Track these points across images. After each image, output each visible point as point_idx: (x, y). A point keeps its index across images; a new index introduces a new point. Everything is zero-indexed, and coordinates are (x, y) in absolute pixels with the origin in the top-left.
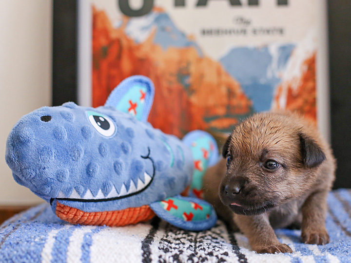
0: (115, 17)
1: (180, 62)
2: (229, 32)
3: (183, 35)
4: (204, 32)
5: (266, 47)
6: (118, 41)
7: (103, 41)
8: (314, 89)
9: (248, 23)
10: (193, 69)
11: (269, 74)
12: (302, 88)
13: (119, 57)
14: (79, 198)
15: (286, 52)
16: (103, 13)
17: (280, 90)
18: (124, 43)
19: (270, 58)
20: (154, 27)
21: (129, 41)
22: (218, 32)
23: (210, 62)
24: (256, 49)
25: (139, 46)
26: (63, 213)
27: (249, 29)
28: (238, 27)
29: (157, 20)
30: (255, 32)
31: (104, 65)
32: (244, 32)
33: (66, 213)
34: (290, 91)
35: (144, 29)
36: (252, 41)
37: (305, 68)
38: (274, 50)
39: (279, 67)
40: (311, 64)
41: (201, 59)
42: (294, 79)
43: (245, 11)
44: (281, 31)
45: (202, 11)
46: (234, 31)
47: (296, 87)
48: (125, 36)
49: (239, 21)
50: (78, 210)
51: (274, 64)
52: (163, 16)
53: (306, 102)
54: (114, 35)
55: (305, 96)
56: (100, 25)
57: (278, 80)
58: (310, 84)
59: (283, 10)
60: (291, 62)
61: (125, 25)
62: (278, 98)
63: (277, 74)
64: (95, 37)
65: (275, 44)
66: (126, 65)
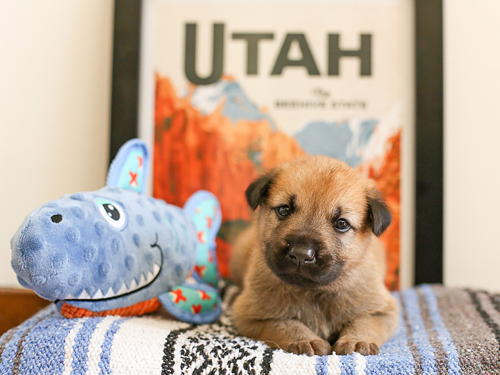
0: (180, 85)
1: (251, 137)
2: (306, 105)
3: (255, 107)
4: (278, 104)
5: (346, 123)
6: (183, 113)
7: (166, 112)
8: (398, 170)
9: (326, 94)
10: (265, 145)
11: (349, 153)
12: (385, 169)
13: (184, 130)
14: (89, 298)
15: (369, 128)
16: (166, 80)
17: (361, 170)
18: (190, 114)
19: (350, 134)
20: (224, 98)
21: (195, 112)
22: (294, 104)
23: (284, 137)
24: (335, 125)
25: (206, 119)
26: (70, 313)
27: (328, 101)
28: (316, 99)
29: (227, 89)
30: (334, 105)
31: (167, 138)
32: (322, 105)
33: (73, 313)
34: (371, 171)
35: (213, 99)
36: (330, 116)
37: (389, 147)
38: (355, 126)
39: (360, 144)
40: (396, 142)
41: (274, 134)
42: (376, 158)
43: (325, 82)
44: (363, 105)
45: (276, 80)
46: (311, 104)
47: (378, 167)
48: (191, 107)
49: (317, 93)
50: (86, 310)
51: (355, 141)
52: (234, 86)
53: (389, 184)
54: (178, 105)
55: (389, 177)
56: (163, 94)
57: (359, 159)
58: (394, 165)
59: (366, 81)
60: (373, 140)
61: (190, 94)
63: (358, 153)
64: (158, 107)
65: (355, 120)
66: (192, 139)
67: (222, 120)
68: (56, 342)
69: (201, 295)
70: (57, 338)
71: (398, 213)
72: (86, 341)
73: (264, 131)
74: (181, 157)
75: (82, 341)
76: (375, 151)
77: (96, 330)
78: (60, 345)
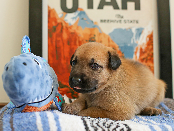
0: (59, 12)
1: (91, 35)
2: (113, 21)
3: (92, 22)
4: (102, 21)
5: (130, 29)
6: (61, 24)
7: (54, 24)
8: (152, 49)
9: (122, 17)
10: (97, 38)
11: (132, 42)
12: (147, 48)
13: (62, 31)
15: (140, 32)
16: (54, 10)
17: (137, 49)
18: (64, 25)
19: (132, 34)
20: (78, 17)
21: (66, 24)
22: (108, 21)
23: (104, 35)
24: (125, 30)
25: (71, 27)
27: (123, 20)
28: (118, 19)
29: (79, 14)
31: (54, 35)
32: (120, 21)
33: (30, 110)
34: (141, 49)
36: (124, 26)
37: (148, 39)
38: (134, 30)
39: (136, 39)
40: (151, 37)
42: (143, 44)
43: (121, 12)
44: (137, 21)
45: (100, 10)
47: (144, 48)
48: (64, 22)
49: (118, 16)
50: (36, 107)
51: (134, 37)
52: (83, 13)
53: (148, 55)
54: (59, 21)
55: (148, 52)
56: (52, 16)
57: (136, 44)
58: (151, 47)
59: (138, 11)
60: (142, 36)
61: (64, 16)
62: (136, 53)
63: (135, 42)
64: (49, 22)
65: (134, 28)
66: (65, 36)
67: (78, 27)
69: (63, 99)
71: (153, 67)
73: (96, 32)
74: (61, 44)
76: (142, 41)
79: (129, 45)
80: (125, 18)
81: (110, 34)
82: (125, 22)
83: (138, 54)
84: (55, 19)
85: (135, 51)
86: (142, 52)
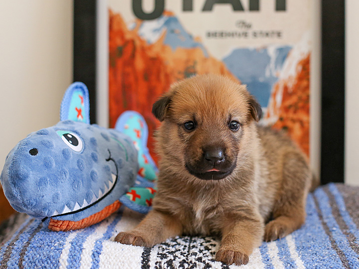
0: (129, 19)
1: (187, 61)
2: (232, 35)
3: (191, 37)
4: (209, 35)
5: (265, 49)
6: (132, 42)
7: (119, 42)
8: (307, 87)
9: (249, 26)
10: (199, 68)
11: (267, 74)
12: (297, 86)
13: (133, 56)
14: (70, 211)
15: (284, 54)
16: (118, 15)
17: (277, 87)
18: (138, 43)
19: (268, 58)
20: (164, 29)
21: (142, 41)
22: (222, 34)
23: (214, 61)
24: (256, 50)
25: (151, 47)
26: (57, 226)
27: (250, 32)
28: (240, 30)
29: (167, 23)
31: (120, 63)
32: (245, 35)
34: (286, 88)
35: (156, 31)
36: (252, 43)
37: (300, 68)
38: (272, 52)
39: (276, 67)
40: (305, 64)
41: (206, 59)
42: (290, 78)
43: (247, 16)
44: (279, 34)
45: (207, 15)
46: (236, 34)
47: (291, 85)
48: (139, 37)
49: (241, 24)
51: (272, 65)
52: (172, 19)
53: (300, 99)
54: (128, 37)
55: (300, 94)
56: (115, 27)
57: (276, 79)
58: (304, 83)
59: (281, 14)
60: (287, 62)
61: (138, 27)
62: (275, 95)
63: (274, 74)
64: (111, 38)
65: (273, 47)
66: (139, 64)
67: (163, 48)
68: (51, 262)
69: (150, 191)
70: (52, 259)
71: (308, 122)
72: (78, 262)
73: (198, 56)
74: (131, 79)
75: (74, 262)
76: (288, 72)
77: (84, 251)
78: (55, 265)
79: (261, 80)
80: (256, 28)
81: (225, 60)
82: (255, 35)
83: (279, 98)
84: (121, 33)
85: (273, 90)
86: (287, 94)
